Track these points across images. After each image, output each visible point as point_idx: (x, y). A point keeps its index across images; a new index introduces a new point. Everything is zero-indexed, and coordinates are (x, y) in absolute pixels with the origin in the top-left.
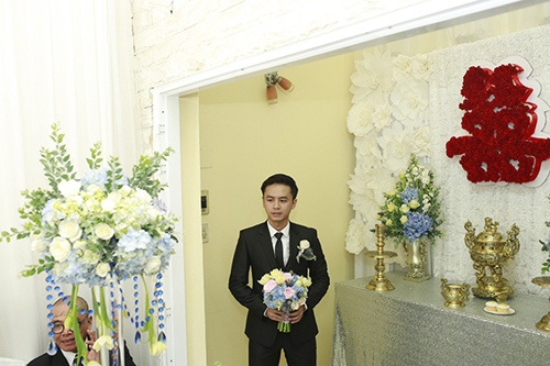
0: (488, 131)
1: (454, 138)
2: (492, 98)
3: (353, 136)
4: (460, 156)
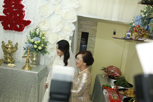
0: (11, 15)
2: (13, 6)
4: (2, 22)
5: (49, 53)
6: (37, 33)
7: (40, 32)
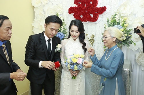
0: (83, 4)
1: (71, 7)
3: (34, 7)
4: (73, 14)
5: (135, 44)
6: (116, 20)
7: (121, 19)
